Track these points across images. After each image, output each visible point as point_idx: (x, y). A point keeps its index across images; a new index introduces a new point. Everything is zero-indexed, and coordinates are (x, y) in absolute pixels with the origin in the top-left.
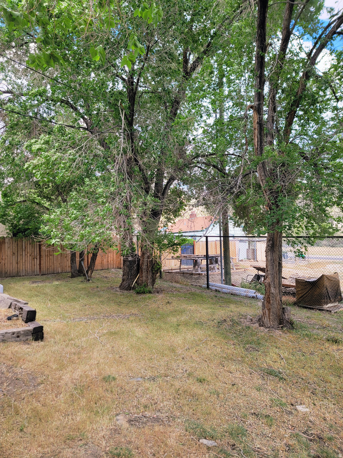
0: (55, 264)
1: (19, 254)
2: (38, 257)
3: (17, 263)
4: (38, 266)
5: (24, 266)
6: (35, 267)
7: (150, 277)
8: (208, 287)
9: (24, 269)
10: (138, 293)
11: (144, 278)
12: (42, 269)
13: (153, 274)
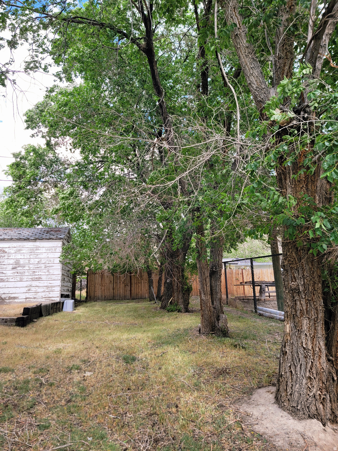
0: (143, 291)
1: (115, 282)
2: (129, 284)
3: (113, 289)
4: (129, 292)
5: (118, 292)
6: (127, 292)
7: (180, 297)
8: (256, 312)
9: (118, 294)
10: (168, 311)
11: (176, 298)
12: (132, 295)
13: (184, 294)
